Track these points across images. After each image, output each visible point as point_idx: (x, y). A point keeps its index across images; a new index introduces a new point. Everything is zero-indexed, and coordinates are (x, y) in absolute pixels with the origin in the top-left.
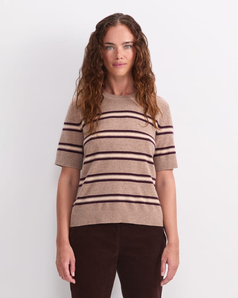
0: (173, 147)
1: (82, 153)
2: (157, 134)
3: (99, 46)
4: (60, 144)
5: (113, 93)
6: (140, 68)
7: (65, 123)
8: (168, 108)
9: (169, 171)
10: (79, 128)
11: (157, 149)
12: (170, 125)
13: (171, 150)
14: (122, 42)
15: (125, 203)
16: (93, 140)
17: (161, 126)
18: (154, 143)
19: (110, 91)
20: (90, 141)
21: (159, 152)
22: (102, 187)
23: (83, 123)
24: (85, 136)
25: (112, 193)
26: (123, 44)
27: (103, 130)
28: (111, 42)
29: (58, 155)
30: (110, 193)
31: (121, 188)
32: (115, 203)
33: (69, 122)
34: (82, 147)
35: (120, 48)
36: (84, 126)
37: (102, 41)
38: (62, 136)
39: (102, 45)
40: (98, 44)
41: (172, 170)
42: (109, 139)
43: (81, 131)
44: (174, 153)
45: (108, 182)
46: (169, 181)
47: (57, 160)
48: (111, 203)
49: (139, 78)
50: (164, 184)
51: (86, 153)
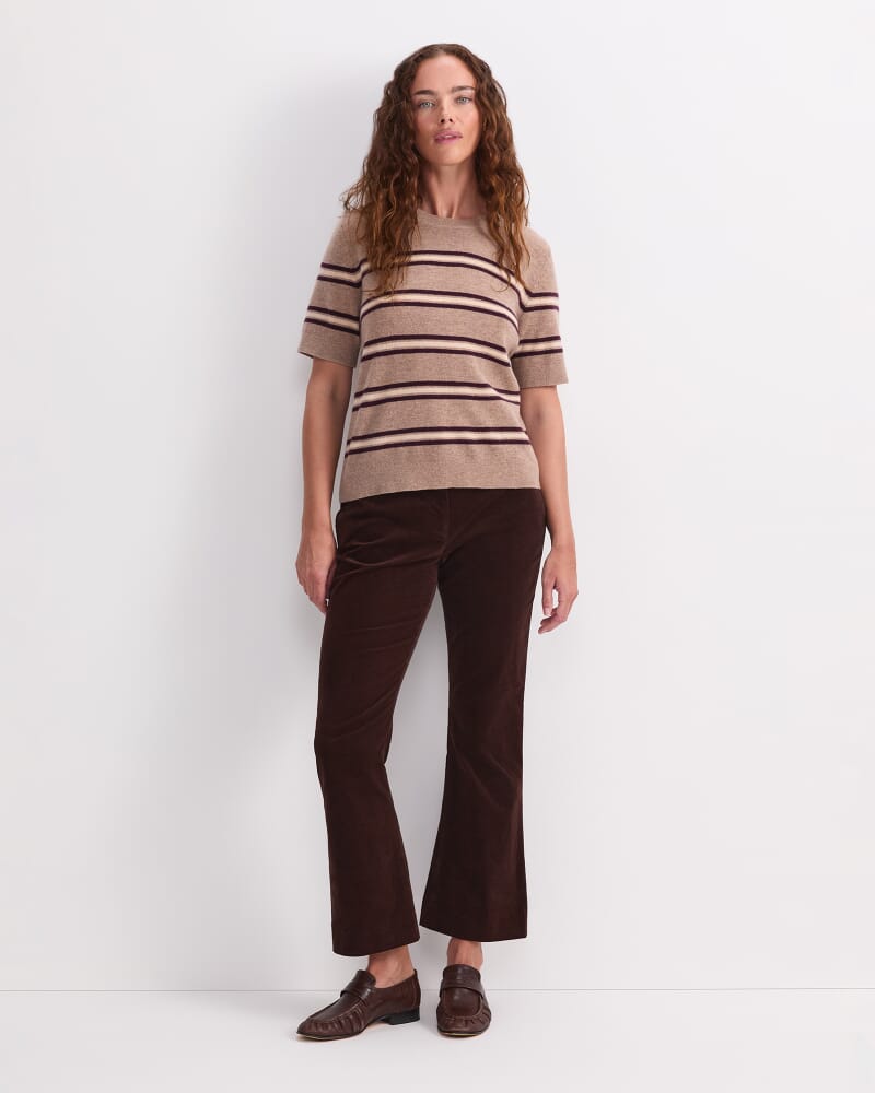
0: (557, 338)
1: (358, 333)
2: (524, 308)
3: (404, 103)
4: (311, 308)
5: (434, 212)
6: (494, 143)
7: (324, 265)
8: (549, 256)
9: (549, 390)
10: (354, 278)
11: (523, 342)
12: (552, 291)
13: (555, 345)
14: (450, 87)
15: (456, 446)
16: (383, 309)
17: (533, 292)
18: (514, 324)
19: (426, 206)
20: (377, 311)
21: (529, 348)
22: (406, 413)
23: (365, 267)
24: (365, 298)
25: (428, 425)
26: (453, 90)
27: (408, 288)
28: (426, 88)
29: (307, 333)
30: (422, 426)
31: (444, 413)
32: (436, 447)
33: (334, 263)
34: (357, 319)
35: (447, 101)
36: (364, 275)
37: (409, 91)
38: (318, 293)
39: (409, 98)
40: (402, 100)
41: (553, 387)
42: (420, 308)
43: (358, 285)
44: (560, 351)
45: (417, 402)
46: (549, 410)
47: (303, 344)
48: (428, 447)
49: (494, 167)
50: (539, 416)
51: (366, 337)
